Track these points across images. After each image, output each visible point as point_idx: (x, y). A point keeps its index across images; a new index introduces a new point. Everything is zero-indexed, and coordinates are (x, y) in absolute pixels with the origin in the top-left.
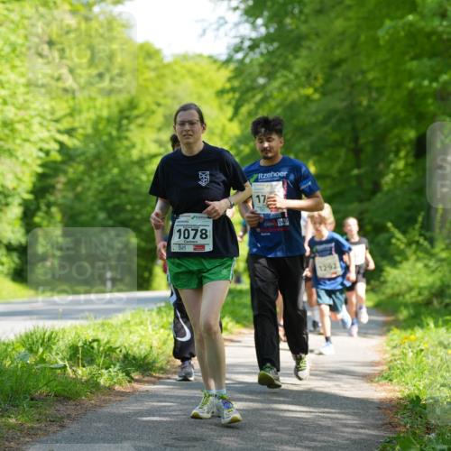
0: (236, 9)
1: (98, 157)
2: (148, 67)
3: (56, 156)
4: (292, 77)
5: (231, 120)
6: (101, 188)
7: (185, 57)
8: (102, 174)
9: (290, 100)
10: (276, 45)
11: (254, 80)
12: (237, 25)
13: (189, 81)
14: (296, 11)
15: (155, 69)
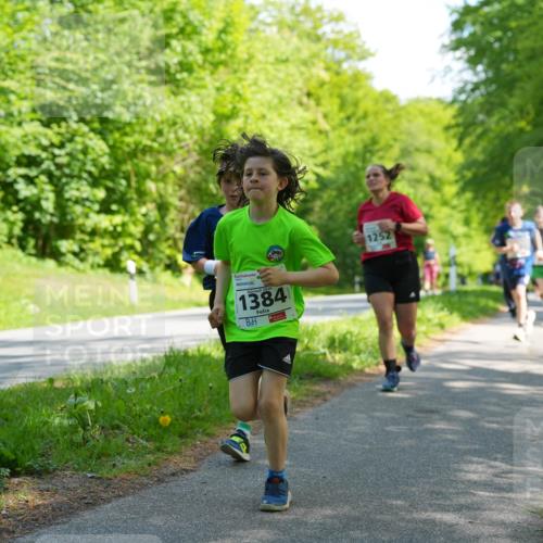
0: (460, 58)
1: (346, 184)
2: (387, 110)
3: (314, 185)
4: (507, 112)
5: (456, 150)
6: (349, 209)
7: (417, 100)
8: (350, 198)
9: (506, 132)
10: (493, 87)
11: (475, 117)
12: (461, 71)
13: (421, 120)
14: (511, 58)
15: (393, 111)
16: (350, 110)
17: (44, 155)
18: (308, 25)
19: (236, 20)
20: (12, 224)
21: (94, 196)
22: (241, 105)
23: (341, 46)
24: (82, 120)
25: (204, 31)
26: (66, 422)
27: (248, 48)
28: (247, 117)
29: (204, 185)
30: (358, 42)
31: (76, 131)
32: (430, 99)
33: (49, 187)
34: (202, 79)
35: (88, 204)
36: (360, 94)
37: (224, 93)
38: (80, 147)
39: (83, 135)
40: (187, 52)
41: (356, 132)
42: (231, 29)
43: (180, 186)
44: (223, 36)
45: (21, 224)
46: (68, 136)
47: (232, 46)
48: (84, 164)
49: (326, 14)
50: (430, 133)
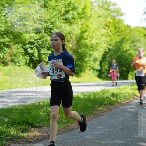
1: (116, 50)
2: (128, 30)
3: (107, 50)
7: (136, 27)
8: (117, 54)
13: (137, 33)
15: (130, 30)
16: (117, 30)
17: (35, 42)
18: (106, 7)
19: (87, 6)
20: (27, 60)
21: (48, 53)
22: (88, 29)
23: (115, 12)
24: (45, 32)
25: (79, 9)
26: (44, 114)
27: (90, 13)
28: (89, 32)
29: (77, 50)
30: (120, 11)
31: (44, 35)
32: (140, 27)
33: (36, 50)
34: (78, 22)
35: (46, 55)
36: (120, 25)
37: (84, 25)
38: (45, 40)
39: (46, 36)
40: (74, 14)
41: (119, 36)
42: (86, 8)
43: (71, 50)
44: (84, 10)
45: (29, 60)
46: (42, 37)
47: (86, 13)
48: (46, 44)
49: (111, 3)
50: (140, 36)
